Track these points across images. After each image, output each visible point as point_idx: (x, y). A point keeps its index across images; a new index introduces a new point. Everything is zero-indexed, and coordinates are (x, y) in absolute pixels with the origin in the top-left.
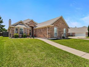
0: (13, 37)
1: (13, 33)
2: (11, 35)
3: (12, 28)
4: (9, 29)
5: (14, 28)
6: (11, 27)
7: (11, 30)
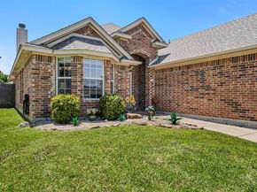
0: (45, 116)
1: (47, 88)
2: (32, 104)
3: (40, 58)
4: (18, 72)
5: (50, 59)
6: (31, 56)
7: (29, 72)
